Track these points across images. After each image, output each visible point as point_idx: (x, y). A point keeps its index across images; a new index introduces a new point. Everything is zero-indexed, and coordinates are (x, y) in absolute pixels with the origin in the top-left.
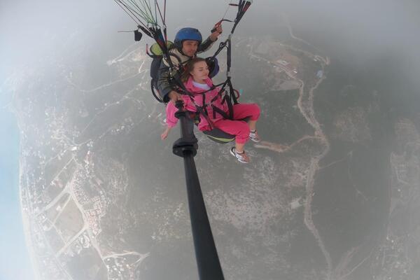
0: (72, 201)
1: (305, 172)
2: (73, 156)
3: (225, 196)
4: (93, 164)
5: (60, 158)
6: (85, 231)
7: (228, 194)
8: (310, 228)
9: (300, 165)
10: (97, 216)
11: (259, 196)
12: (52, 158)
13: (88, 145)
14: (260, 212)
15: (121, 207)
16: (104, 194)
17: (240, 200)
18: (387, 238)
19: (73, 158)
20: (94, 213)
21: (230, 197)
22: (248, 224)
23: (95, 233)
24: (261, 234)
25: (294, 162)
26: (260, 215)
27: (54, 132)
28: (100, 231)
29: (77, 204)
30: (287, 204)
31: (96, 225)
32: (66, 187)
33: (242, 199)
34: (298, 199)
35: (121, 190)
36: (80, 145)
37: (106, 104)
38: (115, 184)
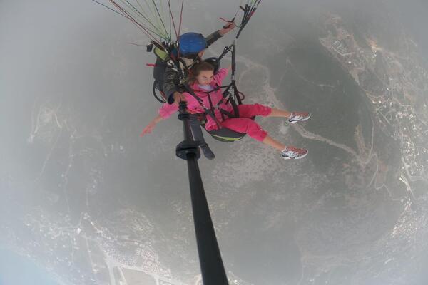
0: (124, 270)
1: (267, 100)
2: (84, 236)
3: (227, 165)
4: (106, 229)
5: (77, 248)
6: (160, 281)
7: (228, 162)
8: (312, 138)
9: (259, 98)
10: (154, 262)
11: (252, 145)
12: (72, 254)
13: (85, 218)
14: (264, 156)
15: (163, 240)
16: (139, 243)
17: (241, 159)
18: (374, 102)
19: (86, 238)
20: (149, 263)
21: (231, 163)
22: (265, 171)
23: (168, 275)
24: (282, 171)
25: (252, 99)
26: (266, 158)
27: (49, 233)
28: (169, 270)
29: (130, 268)
30: (278, 134)
31: (161, 270)
32: (108, 263)
33: (242, 157)
34: (282, 124)
35: (148, 228)
36: (80, 224)
37: (63, 176)
38: (139, 228)
